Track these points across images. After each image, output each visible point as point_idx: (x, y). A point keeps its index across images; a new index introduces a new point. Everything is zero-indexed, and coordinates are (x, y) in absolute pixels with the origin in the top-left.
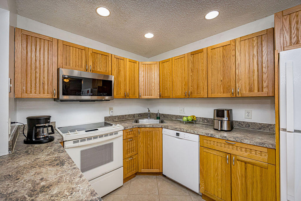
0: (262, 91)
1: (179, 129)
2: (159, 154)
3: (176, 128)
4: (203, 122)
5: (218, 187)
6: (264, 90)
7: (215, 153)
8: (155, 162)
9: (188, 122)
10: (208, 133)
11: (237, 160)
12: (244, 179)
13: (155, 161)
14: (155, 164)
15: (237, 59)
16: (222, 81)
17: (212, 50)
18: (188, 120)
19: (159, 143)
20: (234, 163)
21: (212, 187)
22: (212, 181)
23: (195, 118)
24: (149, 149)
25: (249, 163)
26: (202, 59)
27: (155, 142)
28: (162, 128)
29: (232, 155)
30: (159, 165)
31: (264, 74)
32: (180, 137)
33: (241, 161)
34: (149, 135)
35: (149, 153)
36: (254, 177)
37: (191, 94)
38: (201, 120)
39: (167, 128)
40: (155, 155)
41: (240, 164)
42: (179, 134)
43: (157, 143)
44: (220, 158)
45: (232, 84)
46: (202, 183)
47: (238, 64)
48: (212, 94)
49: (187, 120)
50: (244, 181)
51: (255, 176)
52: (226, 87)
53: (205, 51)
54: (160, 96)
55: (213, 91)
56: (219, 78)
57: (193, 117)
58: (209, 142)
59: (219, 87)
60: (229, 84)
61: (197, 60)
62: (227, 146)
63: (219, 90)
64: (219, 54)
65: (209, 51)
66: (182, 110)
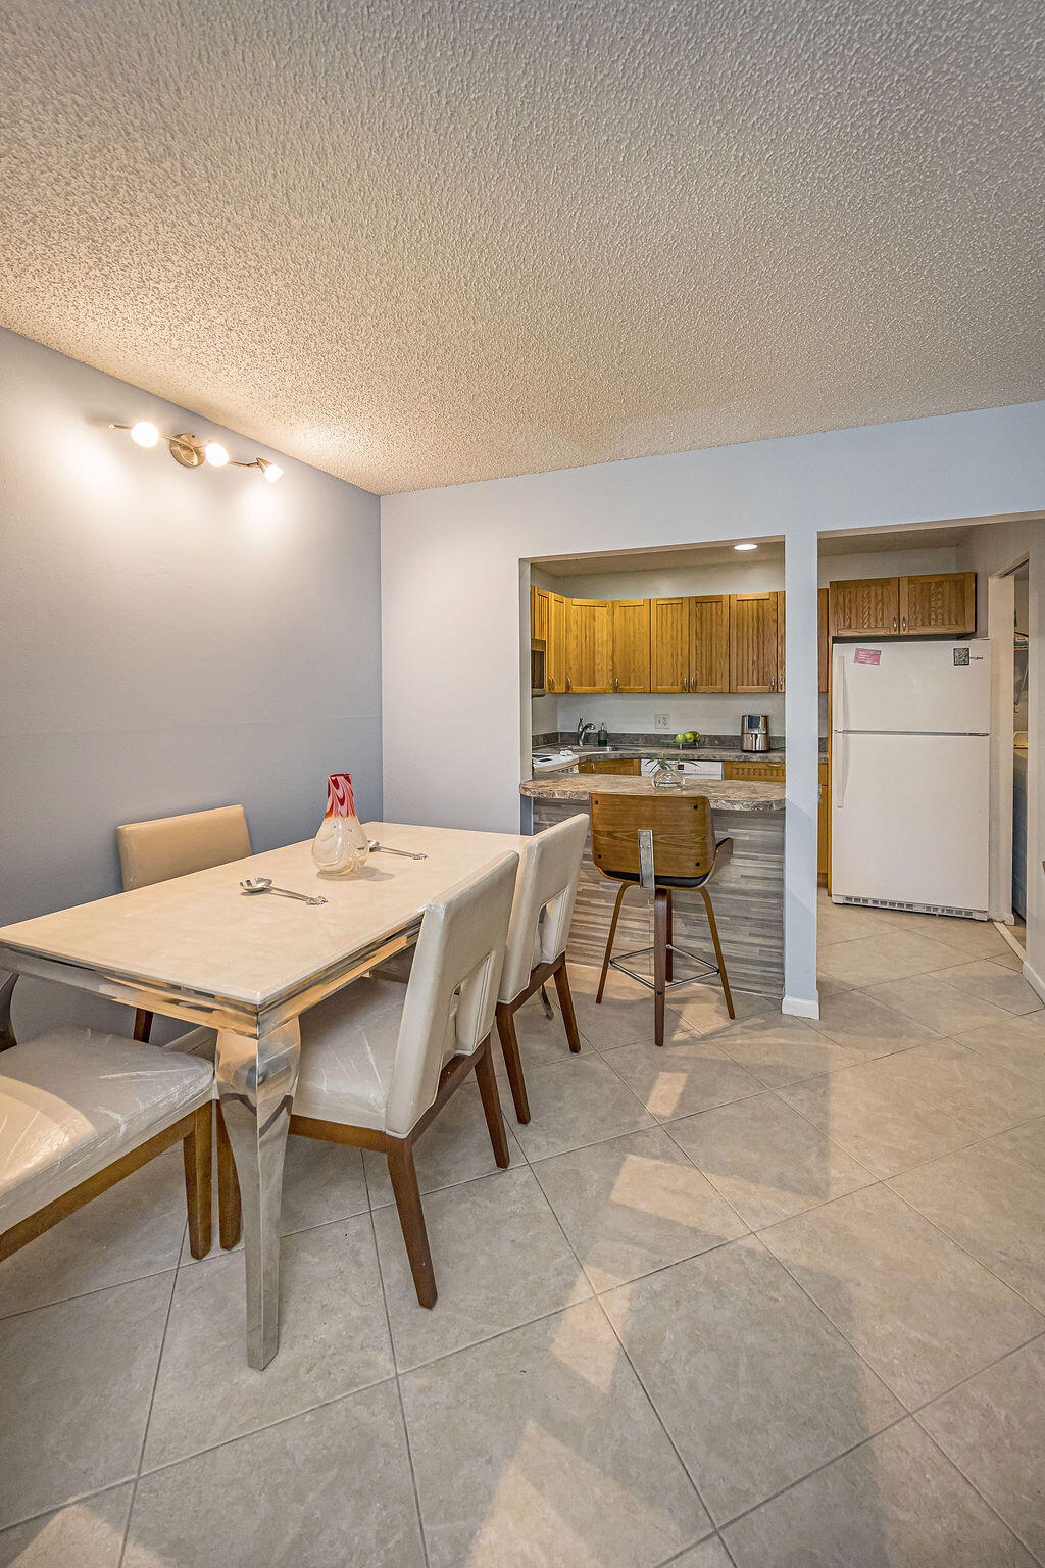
1: (683, 759)
9: (688, 745)
10: (740, 758)
15: (780, 628)
16: (756, 662)
17: (738, 602)
18: (687, 742)
23: (698, 737)
26: (720, 616)
37: (697, 686)
38: (707, 741)
45: (771, 670)
47: (782, 636)
48: (737, 686)
49: (684, 742)
52: (761, 675)
53: (725, 602)
54: (617, 690)
55: (740, 681)
56: (751, 658)
57: (695, 734)
58: (740, 771)
59: (751, 674)
60: (766, 669)
61: (709, 615)
62: (769, 772)
63: (751, 680)
64: (750, 613)
65: (734, 603)
66: (662, 720)
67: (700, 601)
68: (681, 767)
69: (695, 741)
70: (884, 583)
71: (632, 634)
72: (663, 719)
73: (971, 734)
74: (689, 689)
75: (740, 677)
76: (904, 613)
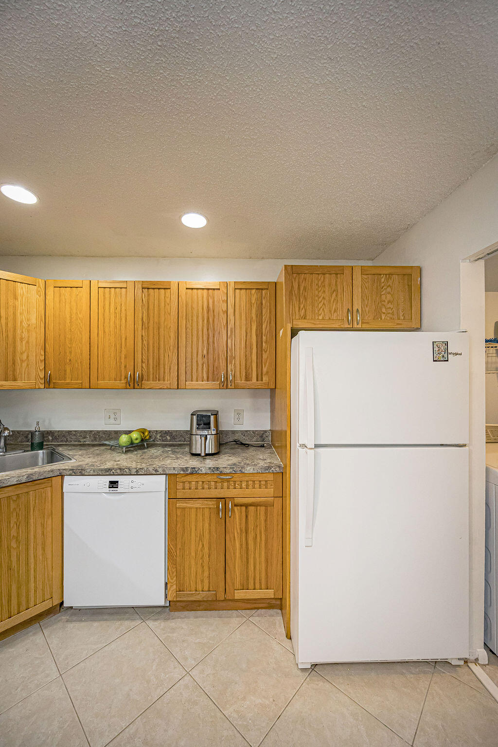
0: (262, 380)
1: (118, 471)
2: (49, 556)
3: (110, 470)
4: (163, 441)
5: (203, 571)
6: (264, 379)
7: (198, 505)
8: (36, 587)
9: (132, 447)
10: (186, 468)
11: (235, 505)
12: (244, 534)
13: (35, 582)
14: (35, 591)
15: (230, 320)
16: (206, 357)
17: (188, 290)
18: (132, 443)
19: (50, 522)
20: (230, 513)
21: (193, 578)
22: (193, 562)
23: (146, 434)
24: (14, 553)
25: (252, 505)
26: (168, 304)
27: (35, 524)
28: (62, 476)
29: (227, 499)
30: (51, 587)
31: (263, 352)
32: (119, 490)
33: (241, 506)
34: (15, 509)
35: (14, 564)
36: (257, 526)
37: (142, 381)
38: (158, 437)
39: (79, 472)
40: (35, 564)
41: (239, 511)
42: (117, 482)
43: (43, 525)
44: (207, 512)
45: (221, 364)
46: (172, 579)
47: (231, 329)
48: (186, 381)
49: (129, 443)
50: (244, 539)
51: (258, 524)
52: (211, 372)
53: (174, 288)
54: (49, 383)
55: (189, 376)
56: (200, 351)
57: (143, 431)
58: (187, 485)
59: (200, 369)
60: (216, 364)
61: (156, 302)
62: (219, 485)
63: (200, 375)
64: (200, 302)
65: (183, 291)
66: (112, 416)
67: (147, 287)
68: (113, 484)
69: (142, 440)
70: (338, 271)
71: (68, 318)
72: (115, 415)
73: (442, 445)
74: (135, 383)
75: (189, 373)
76: (357, 305)
